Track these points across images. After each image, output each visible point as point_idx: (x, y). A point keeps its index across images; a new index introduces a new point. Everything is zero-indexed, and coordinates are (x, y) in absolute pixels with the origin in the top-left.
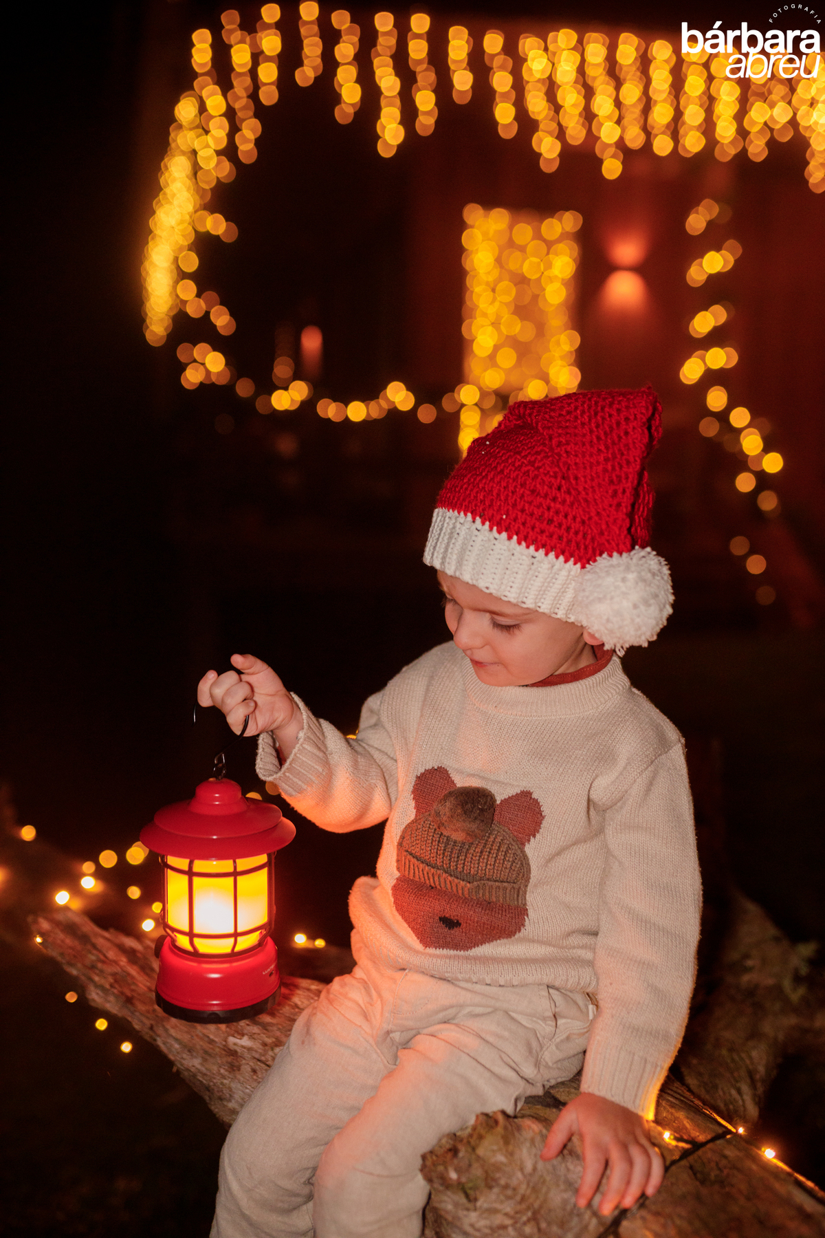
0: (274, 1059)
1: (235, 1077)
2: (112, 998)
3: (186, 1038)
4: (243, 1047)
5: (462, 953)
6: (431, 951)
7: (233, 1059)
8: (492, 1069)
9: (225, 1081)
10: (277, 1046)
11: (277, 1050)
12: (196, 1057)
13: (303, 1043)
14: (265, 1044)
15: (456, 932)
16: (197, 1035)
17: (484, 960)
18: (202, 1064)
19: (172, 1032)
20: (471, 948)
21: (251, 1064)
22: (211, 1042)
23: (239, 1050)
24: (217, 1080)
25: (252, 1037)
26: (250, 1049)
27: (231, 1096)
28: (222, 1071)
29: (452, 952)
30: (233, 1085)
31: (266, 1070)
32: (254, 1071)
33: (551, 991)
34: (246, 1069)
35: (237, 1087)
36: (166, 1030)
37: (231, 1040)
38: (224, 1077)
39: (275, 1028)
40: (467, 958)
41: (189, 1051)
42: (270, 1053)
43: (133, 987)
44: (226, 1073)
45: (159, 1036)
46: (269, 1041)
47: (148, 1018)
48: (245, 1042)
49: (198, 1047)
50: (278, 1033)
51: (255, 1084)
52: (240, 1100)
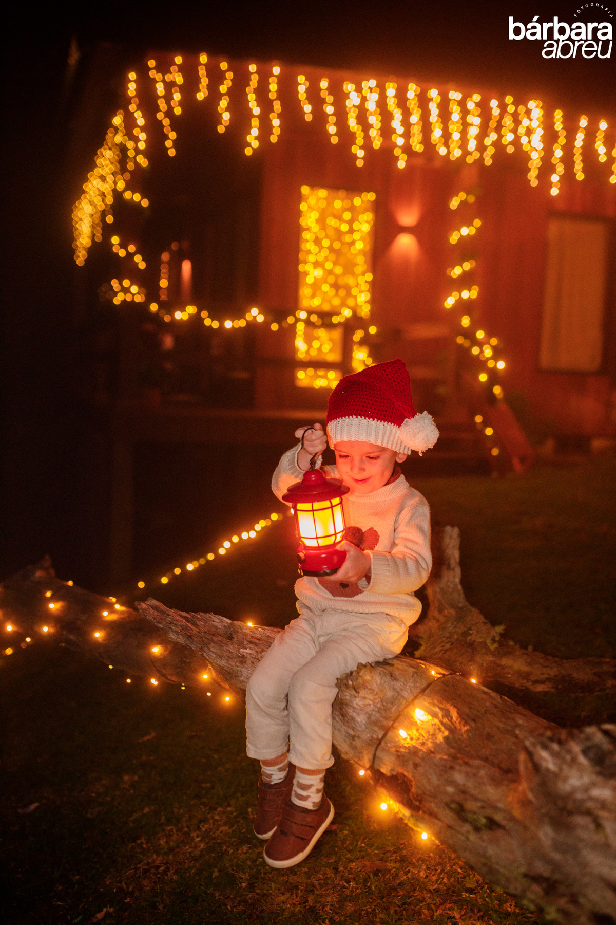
0: (262, 657)
1: (244, 666)
2: (180, 637)
3: (219, 652)
4: (247, 653)
5: (350, 599)
6: (337, 598)
7: (243, 659)
8: (363, 648)
9: (238, 669)
10: (262, 652)
11: (263, 654)
12: (223, 660)
13: (280, 643)
14: (257, 652)
15: (347, 590)
16: (224, 650)
17: (360, 602)
18: (226, 663)
19: (212, 649)
20: (353, 597)
21: (251, 660)
22: (231, 652)
23: (245, 654)
24: (235, 668)
25: (251, 649)
26: (250, 654)
27: (241, 675)
28: (237, 664)
29: (346, 599)
30: (242, 670)
31: (258, 662)
32: (253, 663)
33: (388, 616)
34: (249, 662)
35: (245, 672)
36: (209, 649)
37: (242, 650)
38: (238, 667)
39: (261, 645)
40: (353, 601)
41: (220, 657)
42: (260, 655)
43: (190, 632)
44: (239, 665)
45: (205, 652)
46: (259, 650)
47: (199, 644)
48: (248, 651)
49: (225, 655)
50: (263, 647)
51: (253, 669)
52: (246, 676)
